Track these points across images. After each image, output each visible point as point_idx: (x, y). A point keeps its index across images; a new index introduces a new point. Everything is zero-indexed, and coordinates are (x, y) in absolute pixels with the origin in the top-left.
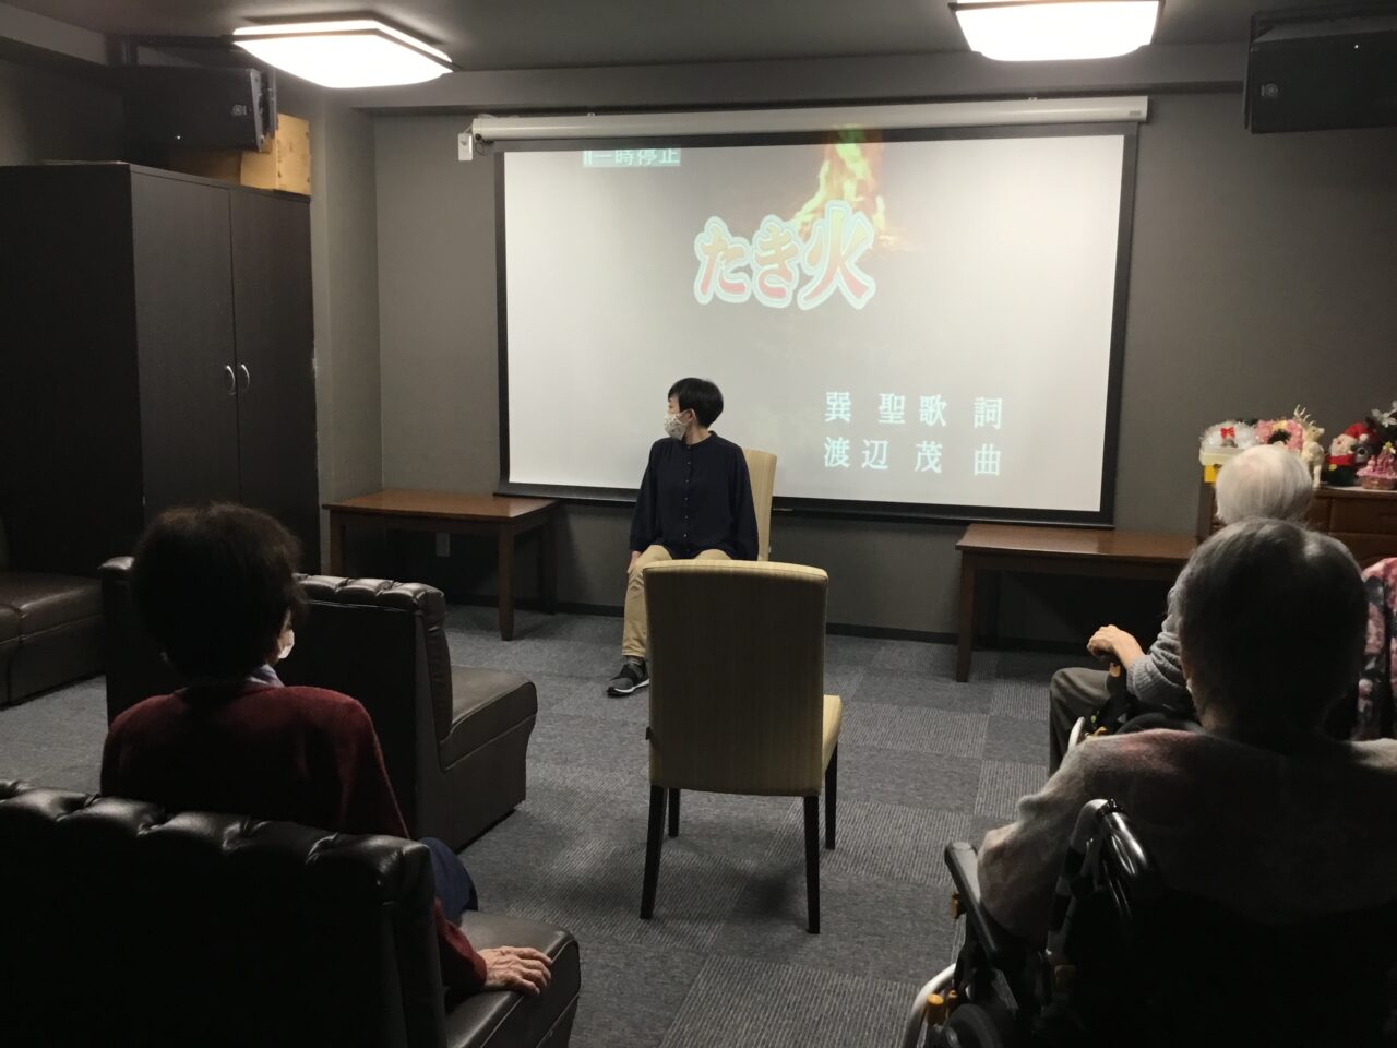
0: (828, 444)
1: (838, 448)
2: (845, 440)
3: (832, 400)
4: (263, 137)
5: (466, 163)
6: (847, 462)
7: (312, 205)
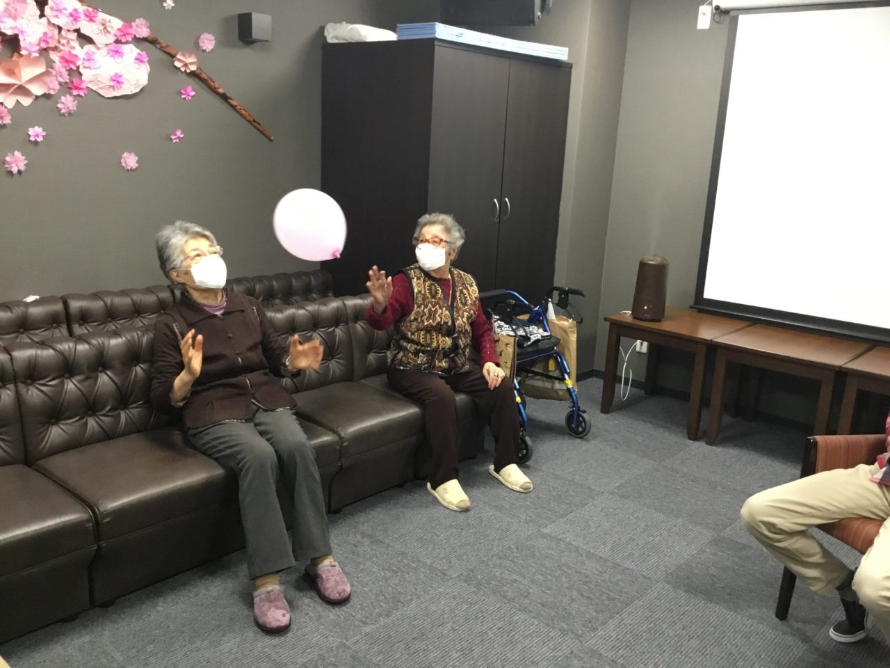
4: (539, 14)
5: (703, 31)
7: (573, 70)
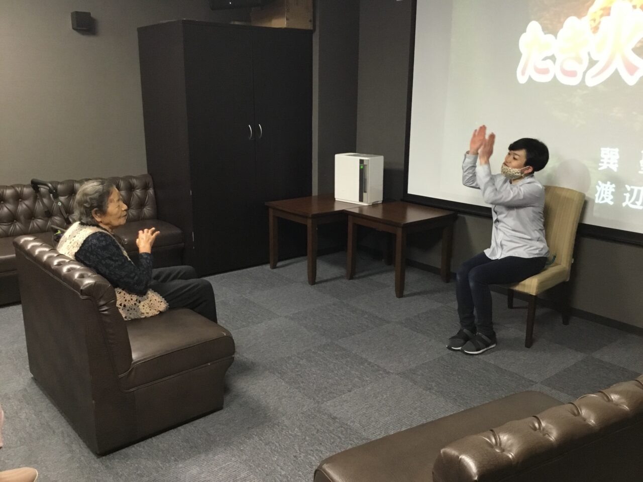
0: (600, 186)
1: (606, 190)
2: (611, 184)
3: (605, 154)
6: (612, 200)
7: (314, 35)
